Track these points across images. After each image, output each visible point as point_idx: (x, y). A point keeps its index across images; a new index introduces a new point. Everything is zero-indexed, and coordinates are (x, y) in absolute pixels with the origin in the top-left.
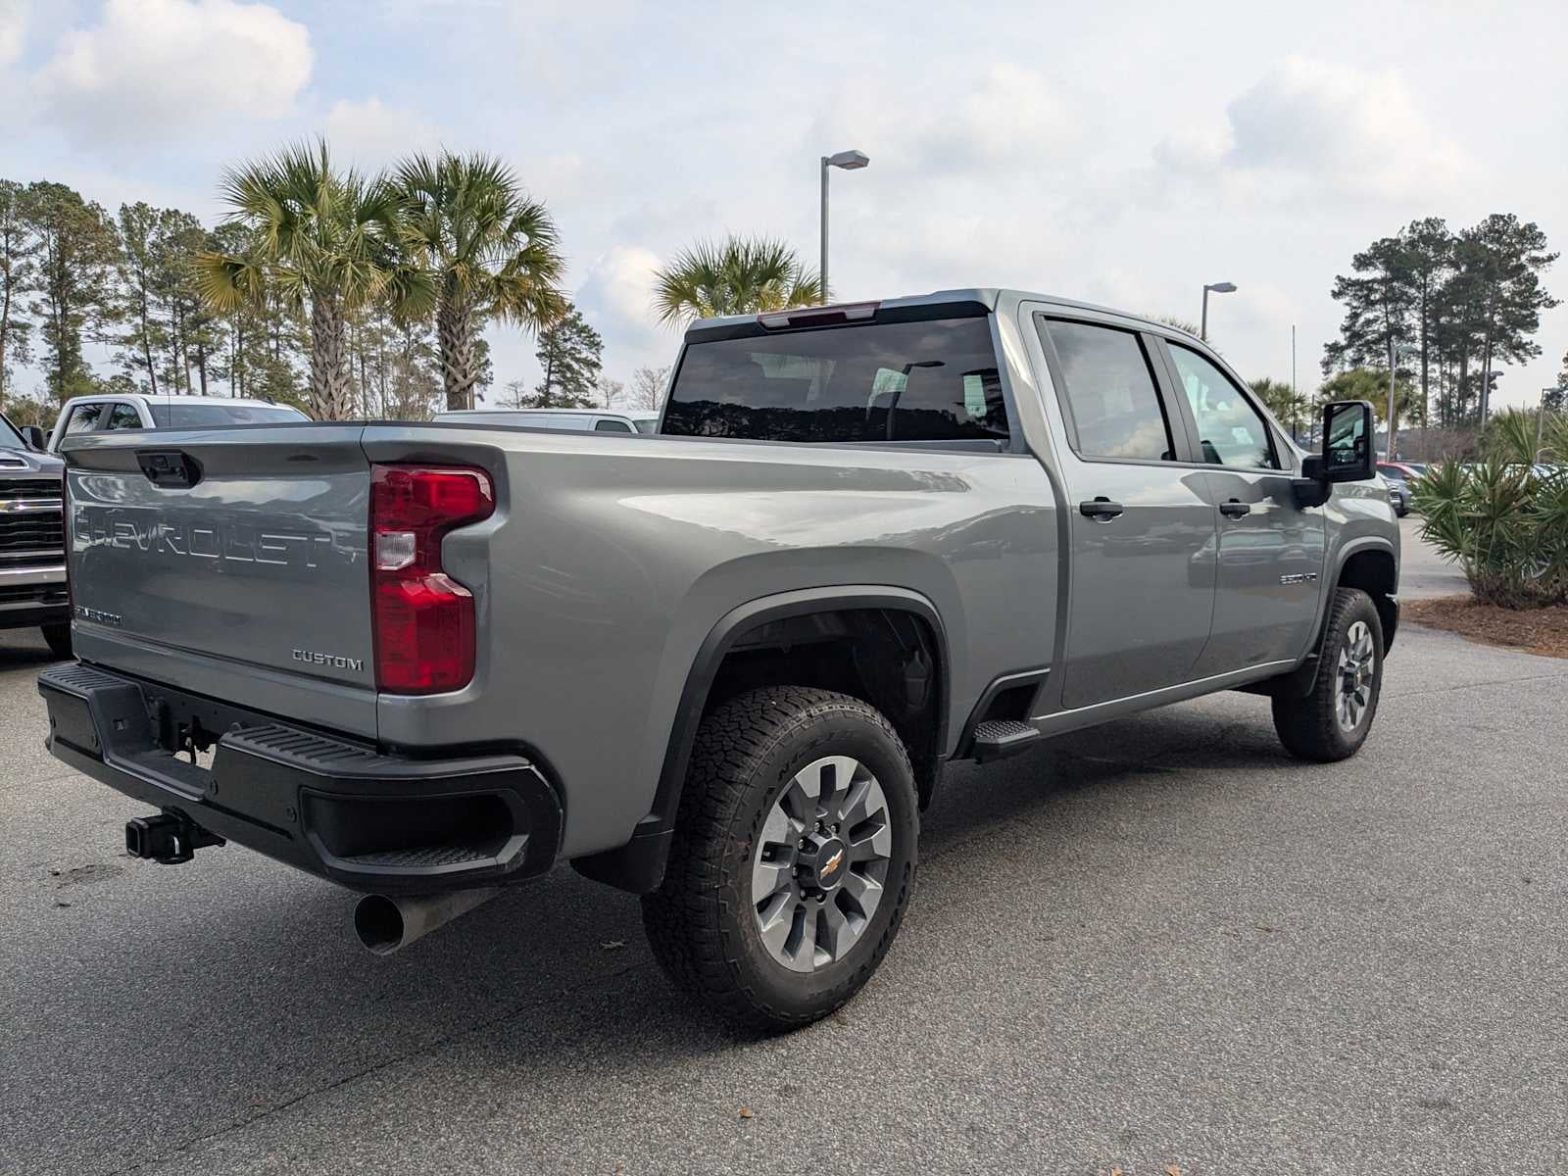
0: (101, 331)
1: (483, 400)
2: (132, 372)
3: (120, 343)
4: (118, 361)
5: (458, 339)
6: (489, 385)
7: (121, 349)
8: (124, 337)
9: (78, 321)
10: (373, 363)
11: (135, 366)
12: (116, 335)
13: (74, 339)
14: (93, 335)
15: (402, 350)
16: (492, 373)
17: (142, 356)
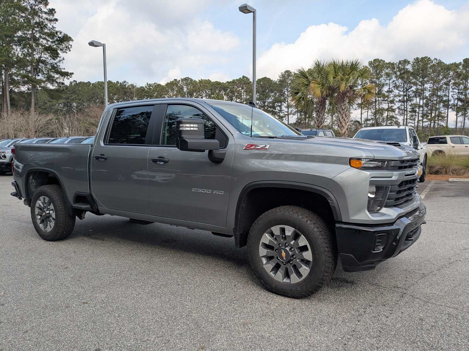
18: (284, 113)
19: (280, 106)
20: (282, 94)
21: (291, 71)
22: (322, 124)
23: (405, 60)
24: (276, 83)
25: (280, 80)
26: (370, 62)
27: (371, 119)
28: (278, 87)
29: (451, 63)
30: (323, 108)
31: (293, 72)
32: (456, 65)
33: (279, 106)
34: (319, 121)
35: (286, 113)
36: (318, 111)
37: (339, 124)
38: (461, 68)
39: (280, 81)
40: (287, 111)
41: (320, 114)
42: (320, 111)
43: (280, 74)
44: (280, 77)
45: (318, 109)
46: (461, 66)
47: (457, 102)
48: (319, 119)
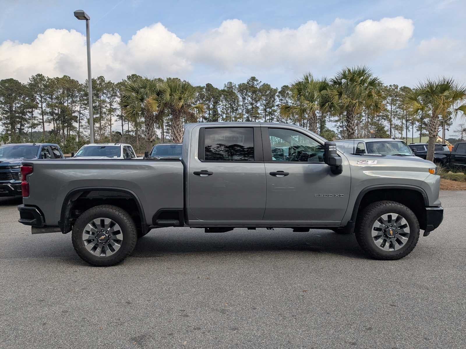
0: (330, 119)
1: (448, 130)
2: (338, 129)
3: (335, 122)
4: (335, 127)
5: (351, 119)
6: (451, 126)
7: (335, 123)
8: (336, 120)
9: (325, 117)
10: (410, 121)
11: (340, 127)
12: (334, 120)
13: (324, 121)
14: (328, 120)
15: (421, 116)
16: (452, 121)
17: (341, 125)
18: (38, 120)
19: (31, 112)
20: (33, 99)
21: (43, 75)
22: (152, 137)
23: (159, 79)
24: (24, 86)
25: (30, 83)
26: (128, 76)
27: (131, 131)
28: (29, 91)
29: (197, 86)
30: (152, 122)
31: (46, 76)
32: (200, 88)
33: (29, 112)
34: (150, 134)
35: (41, 121)
36: (148, 125)
37: (174, 138)
38: (205, 91)
39: (30, 85)
40: (42, 118)
41: (150, 128)
42: (150, 124)
43: (31, 78)
44: (31, 81)
45: (148, 123)
46: (205, 89)
47: (202, 120)
48: (149, 132)
